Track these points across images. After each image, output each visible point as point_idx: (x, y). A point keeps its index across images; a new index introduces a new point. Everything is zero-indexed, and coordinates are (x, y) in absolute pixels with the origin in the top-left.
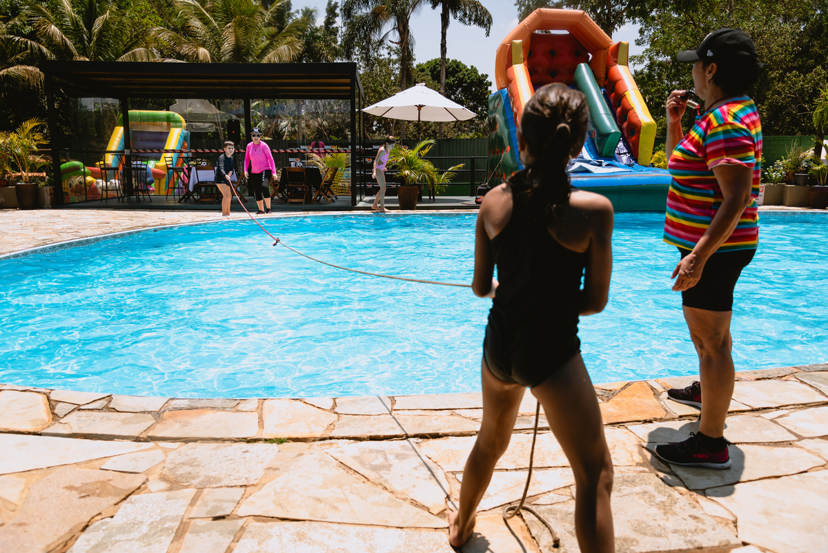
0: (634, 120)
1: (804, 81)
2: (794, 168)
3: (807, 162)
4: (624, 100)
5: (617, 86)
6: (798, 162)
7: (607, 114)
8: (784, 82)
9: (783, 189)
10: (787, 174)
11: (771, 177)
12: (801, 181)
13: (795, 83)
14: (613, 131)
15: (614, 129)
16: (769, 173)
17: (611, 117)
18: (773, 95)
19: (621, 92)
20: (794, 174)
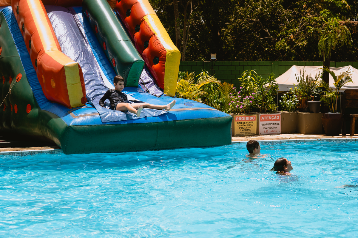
0: (156, 47)
1: (262, 6)
2: (306, 96)
3: (317, 89)
4: (142, 25)
5: (133, 9)
6: (309, 89)
7: (125, 40)
8: (244, 6)
9: (297, 117)
10: (300, 101)
11: (285, 105)
12: (314, 108)
13: (254, 8)
14: (135, 59)
15: (136, 56)
16: (283, 101)
17: (131, 43)
18: (236, 19)
19: (139, 16)
20: (306, 102)
